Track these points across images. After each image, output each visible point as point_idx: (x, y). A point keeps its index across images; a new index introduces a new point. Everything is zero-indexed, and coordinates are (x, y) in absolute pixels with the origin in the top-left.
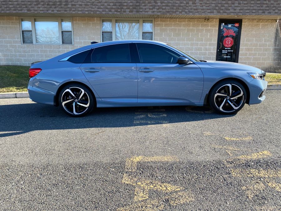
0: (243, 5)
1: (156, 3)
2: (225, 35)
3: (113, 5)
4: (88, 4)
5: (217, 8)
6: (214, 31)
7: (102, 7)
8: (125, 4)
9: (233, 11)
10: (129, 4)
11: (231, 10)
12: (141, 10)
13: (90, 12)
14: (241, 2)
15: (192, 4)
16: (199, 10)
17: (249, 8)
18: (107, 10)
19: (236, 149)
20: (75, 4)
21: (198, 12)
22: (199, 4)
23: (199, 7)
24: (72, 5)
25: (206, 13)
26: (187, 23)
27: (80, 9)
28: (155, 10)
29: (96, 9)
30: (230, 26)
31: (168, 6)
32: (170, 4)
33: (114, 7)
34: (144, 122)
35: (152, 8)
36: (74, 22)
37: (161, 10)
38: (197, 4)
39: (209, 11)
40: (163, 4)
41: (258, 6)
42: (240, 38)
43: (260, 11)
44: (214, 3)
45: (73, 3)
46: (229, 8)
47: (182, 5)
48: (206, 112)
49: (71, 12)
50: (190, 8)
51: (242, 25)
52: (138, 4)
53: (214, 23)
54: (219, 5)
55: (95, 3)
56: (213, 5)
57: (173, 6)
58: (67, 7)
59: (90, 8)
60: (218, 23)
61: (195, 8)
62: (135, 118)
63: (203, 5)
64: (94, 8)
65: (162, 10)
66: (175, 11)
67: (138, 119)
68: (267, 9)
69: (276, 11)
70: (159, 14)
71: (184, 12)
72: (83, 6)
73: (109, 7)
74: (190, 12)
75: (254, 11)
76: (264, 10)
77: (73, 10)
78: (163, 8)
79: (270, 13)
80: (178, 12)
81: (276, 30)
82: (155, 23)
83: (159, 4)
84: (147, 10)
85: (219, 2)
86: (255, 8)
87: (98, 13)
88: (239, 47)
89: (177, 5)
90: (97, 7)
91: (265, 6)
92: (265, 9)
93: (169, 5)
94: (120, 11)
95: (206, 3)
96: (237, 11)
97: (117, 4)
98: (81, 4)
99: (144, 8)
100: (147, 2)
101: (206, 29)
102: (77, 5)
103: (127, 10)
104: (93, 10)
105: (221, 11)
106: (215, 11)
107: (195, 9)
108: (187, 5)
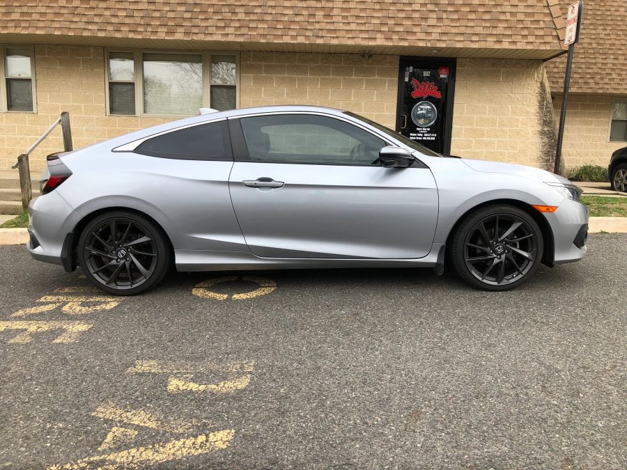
0: (447, 24)
1: (234, 13)
2: (414, 95)
3: (126, 16)
4: (63, 11)
5: (385, 29)
6: (388, 86)
7: (96, 19)
8: (157, 14)
9: (423, 36)
10: (166, 13)
11: (418, 34)
12: (195, 30)
13: (65, 32)
14: (445, 16)
15: (322, 17)
16: (338, 34)
17: (462, 30)
18: (110, 28)
19: (146, 425)
20: (29, 11)
21: (337, 37)
22: (340, 19)
23: (341, 25)
24: (22, 14)
25: (356, 39)
26: (320, 64)
27: (41, 24)
28: (230, 30)
29: (82, 25)
30: (426, 74)
31: (262, 21)
32: (269, 18)
33: (127, 21)
34: (20, 327)
35: (223, 25)
36: (37, 56)
37: (244, 31)
38: (335, 19)
39: (366, 36)
40: (252, 17)
41: (484, 27)
42: (453, 103)
43: (489, 39)
44: (378, 17)
45: (25, 10)
46: (416, 29)
47: (297, 19)
48: (236, 296)
49: (19, 31)
50: (317, 26)
51: (457, 73)
52: (187, 15)
53: (388, 66)
54: (391, 22)
55: (79, 11)
56: (377, 21)
57: (275, 23)
58: (9, 19)
59: (67, 23)
60: (398, 66)
61: (329, 27)
62: (20, 313)
63: (350, 20)
64: (76, 22)
65: (249, 31)
66: (279, 33)
67: (20, 318)
68: (507, 33)
69: (531, 39)
70: (241, 39)
71: (301, 38)
72: (50, 17)
73: (114, 20)
74: (318, 37)
75: (475, 38)
76: (501, 36)
77: (23, 25)
78: (251, 25)
79: (515, 43)
80: (289, 38)
81: (539, 85)
82: (242, 63)
83: (242, 16)
84: (211, 30)
85: (390, 16)
86: (478, 30)
87: (85, 34)
88: (452, 127)
89: (286, 19)
90: (85, 19)
91: (501, 25)
92: (502, 33)
93: (265, 19)
94: (142, 30)
95: (358, 17)
96: (434, 37)
97: (136, 14)
98: (43, 10)
99: (203, 24)
100: (212, 11)
101: (367, 81)
102: (33, 15)
103: (159, 30)
104: (73, 26)
105: (395, 37)
106: (379, 36)
107: (329, 31)
108: (311, 20)
